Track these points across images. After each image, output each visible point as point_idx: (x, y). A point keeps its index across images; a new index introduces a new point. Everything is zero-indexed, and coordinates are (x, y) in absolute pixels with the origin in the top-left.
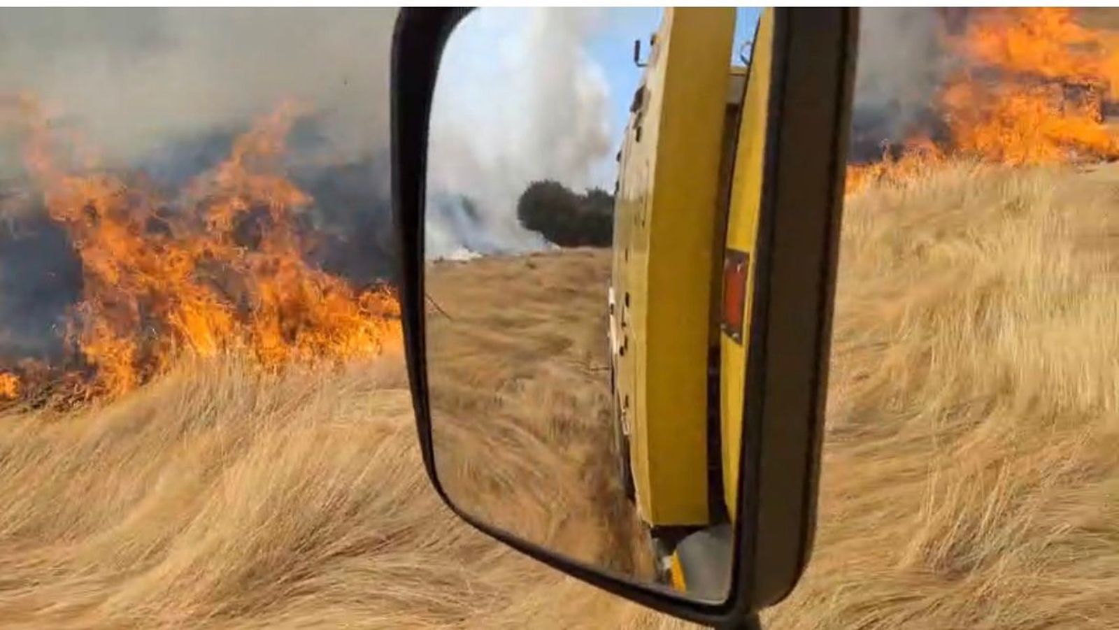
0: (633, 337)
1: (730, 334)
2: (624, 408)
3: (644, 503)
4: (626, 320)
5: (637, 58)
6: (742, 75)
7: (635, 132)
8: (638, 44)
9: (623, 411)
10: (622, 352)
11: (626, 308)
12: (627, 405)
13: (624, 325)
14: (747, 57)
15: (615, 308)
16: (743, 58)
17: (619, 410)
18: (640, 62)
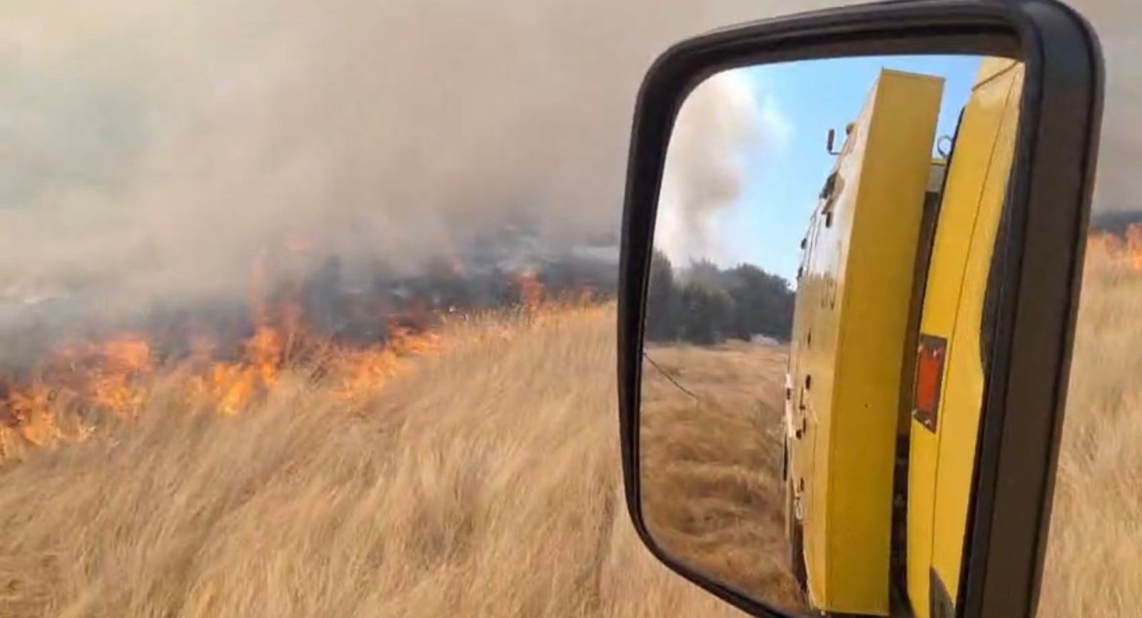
0: (813, 419)
1: (921, 420)
2: (798, 491)
3: (817, 589)
4: (804, 403)
5: (830, 147)
6: (942, 165)
7: (824, 217)
8: (832, 133)
9: (797, 495)
10: (799, 434)
11: (805, 391)
12: (802, 488)
13: (802, 408)
14: (947, 152)
15: (792, 393)
16: (941, 153)
17: (793, 497)
18: (833, 151)
